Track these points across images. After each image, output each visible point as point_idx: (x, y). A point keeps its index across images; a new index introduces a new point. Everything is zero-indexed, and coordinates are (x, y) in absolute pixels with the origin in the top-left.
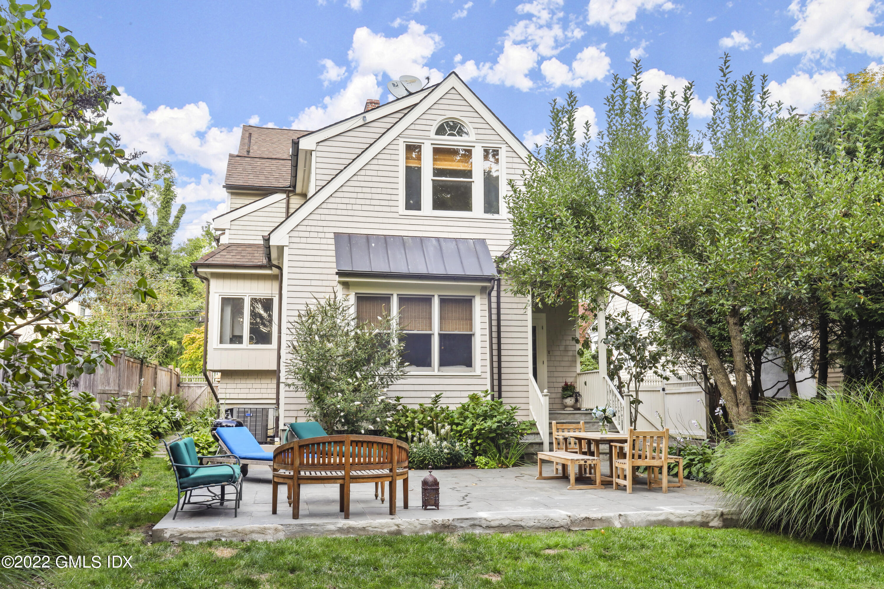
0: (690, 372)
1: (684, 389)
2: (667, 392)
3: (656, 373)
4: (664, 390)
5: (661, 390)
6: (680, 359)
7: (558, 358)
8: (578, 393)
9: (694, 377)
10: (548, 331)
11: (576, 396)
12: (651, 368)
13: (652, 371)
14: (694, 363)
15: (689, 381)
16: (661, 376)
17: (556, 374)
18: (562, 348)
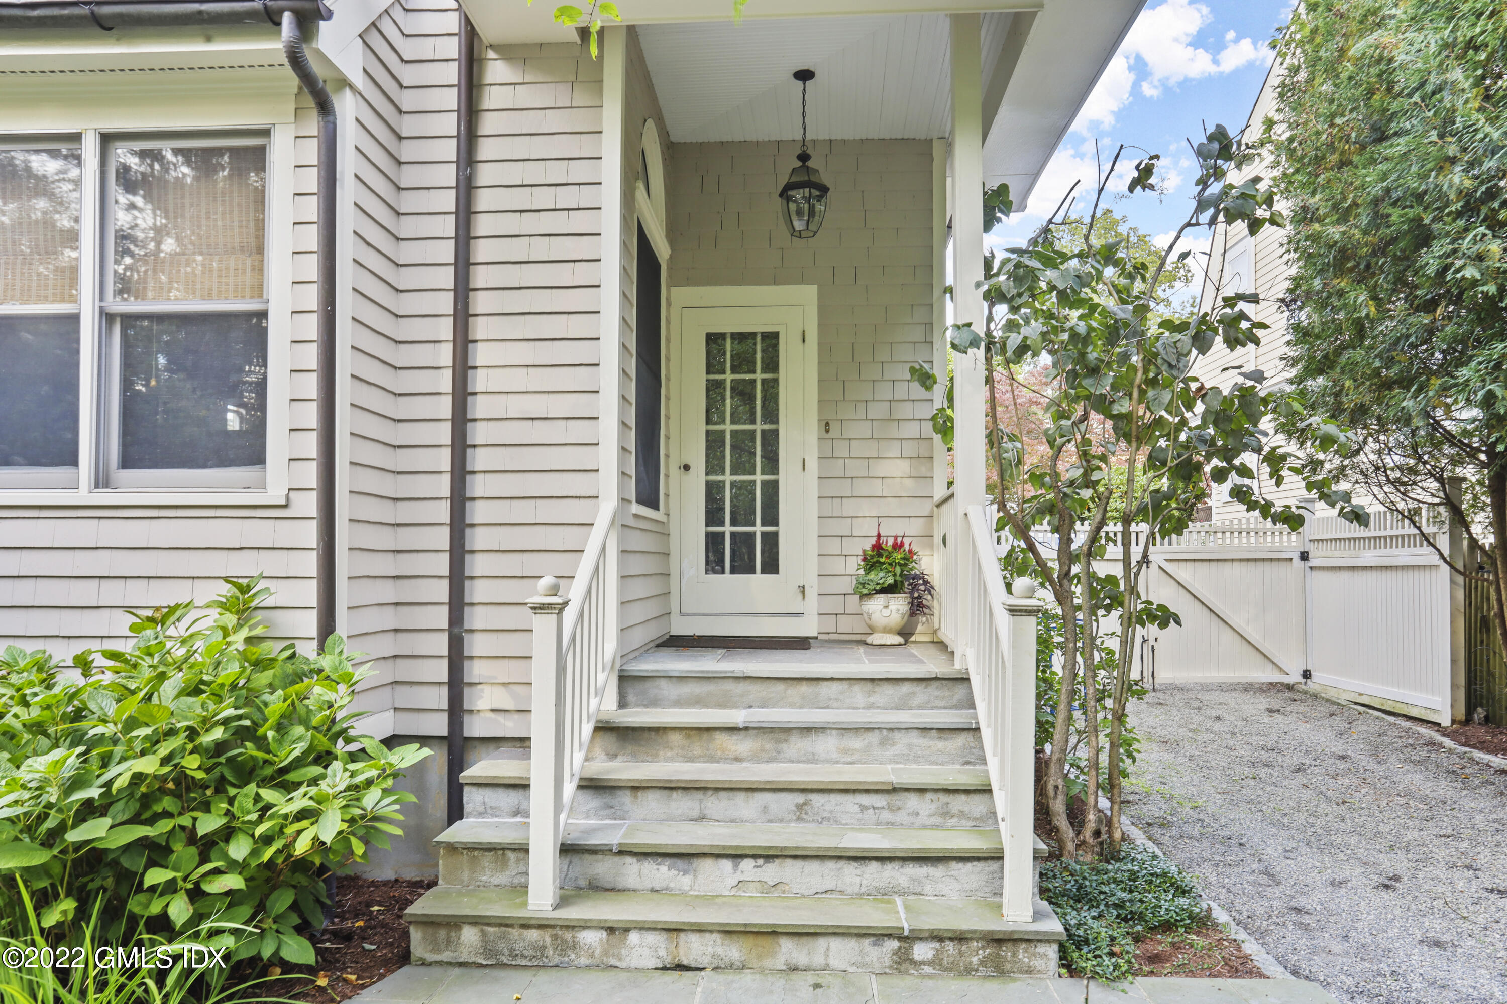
0: (1396, 498)
1: (1369, 557)
2: (1313, 562)
3: (1240, 495)
4: (1304, 556)
5: (1296, 556)
6: (1362, 457)
7: (859, 449)
8: (921, 576)
9: (1412, 516)
10: (826, 350)
11: (915, 587)
12: (1219, 476)
13: (1227, 486)
14: (1412, 471)
15: (1389, 532)
16: (1266, 509)
17: (850, 506)
18: (878, 410)
